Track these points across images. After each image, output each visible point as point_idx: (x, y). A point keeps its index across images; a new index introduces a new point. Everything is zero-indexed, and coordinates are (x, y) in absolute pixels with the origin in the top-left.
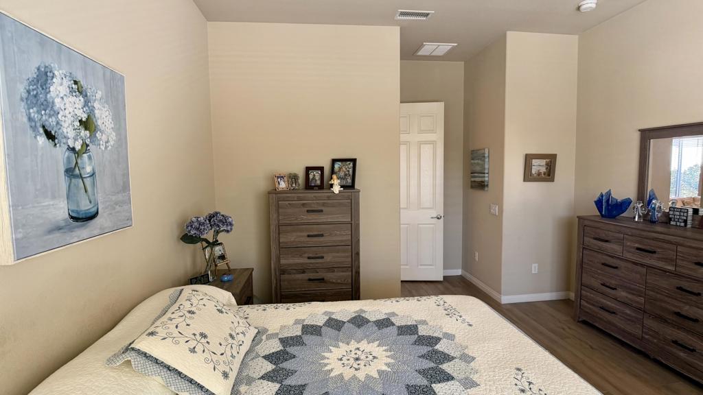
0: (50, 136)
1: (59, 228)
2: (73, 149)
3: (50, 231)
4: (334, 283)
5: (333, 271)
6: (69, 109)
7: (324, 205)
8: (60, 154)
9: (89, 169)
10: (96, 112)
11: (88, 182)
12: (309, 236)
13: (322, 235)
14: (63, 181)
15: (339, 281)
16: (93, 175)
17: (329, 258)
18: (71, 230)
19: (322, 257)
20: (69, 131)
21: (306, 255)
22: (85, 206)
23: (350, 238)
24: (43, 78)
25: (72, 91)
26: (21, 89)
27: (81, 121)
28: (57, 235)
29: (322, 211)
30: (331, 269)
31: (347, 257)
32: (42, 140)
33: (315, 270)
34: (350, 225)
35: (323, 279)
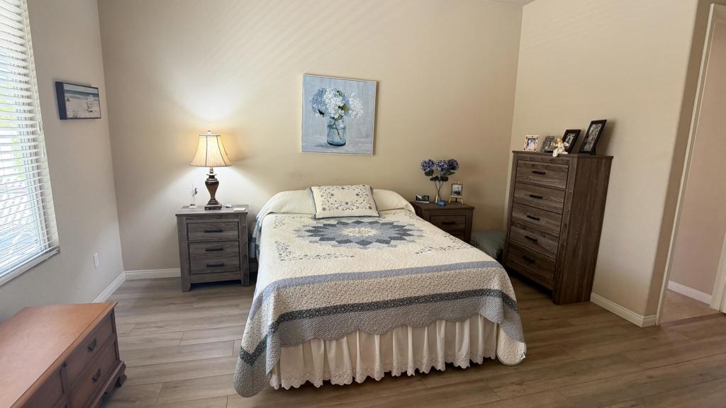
0: (321, 113)
1: (322, 146)
2: (333, 118)
3: (317, 146)
4: (543, 247)
5: (545, 237)
6: (332, 102)
7: (547, 167)
8: (326, 120)
9: (342, 126)
10: (350, 103)
11: (340, 132)
12: (531, 196)
13: (541, 198)
14: (326, 130)
15: (547, 248)
16: (344, 128)
17: (543, 222)
18: (328, 148)
19: (538, 219)
20: (332, 111)
21: (528, 214)
22: (337, 140)
23: (562, 207)
24: (321, 93)
25: (335, 96)
26: (311, 98)
27: (339, 107)
28: (320, 148)
29: (544, 173)
30: (544, 234)
31: (557, 226)
32: (318, 115)
33: (532, 230)
34: (564, 193)
35: (536, 240)
